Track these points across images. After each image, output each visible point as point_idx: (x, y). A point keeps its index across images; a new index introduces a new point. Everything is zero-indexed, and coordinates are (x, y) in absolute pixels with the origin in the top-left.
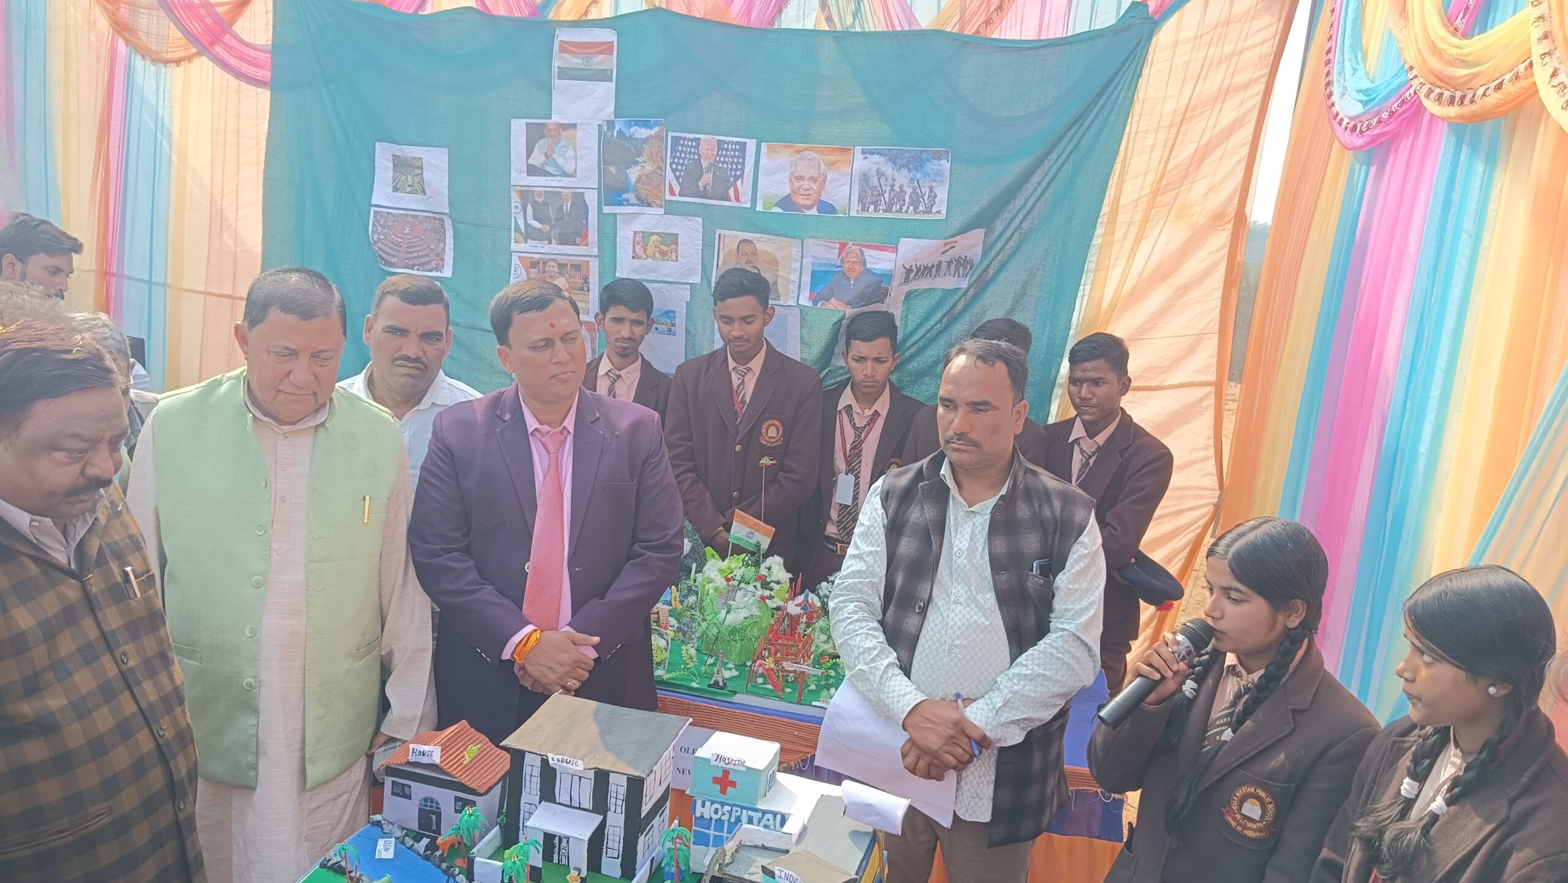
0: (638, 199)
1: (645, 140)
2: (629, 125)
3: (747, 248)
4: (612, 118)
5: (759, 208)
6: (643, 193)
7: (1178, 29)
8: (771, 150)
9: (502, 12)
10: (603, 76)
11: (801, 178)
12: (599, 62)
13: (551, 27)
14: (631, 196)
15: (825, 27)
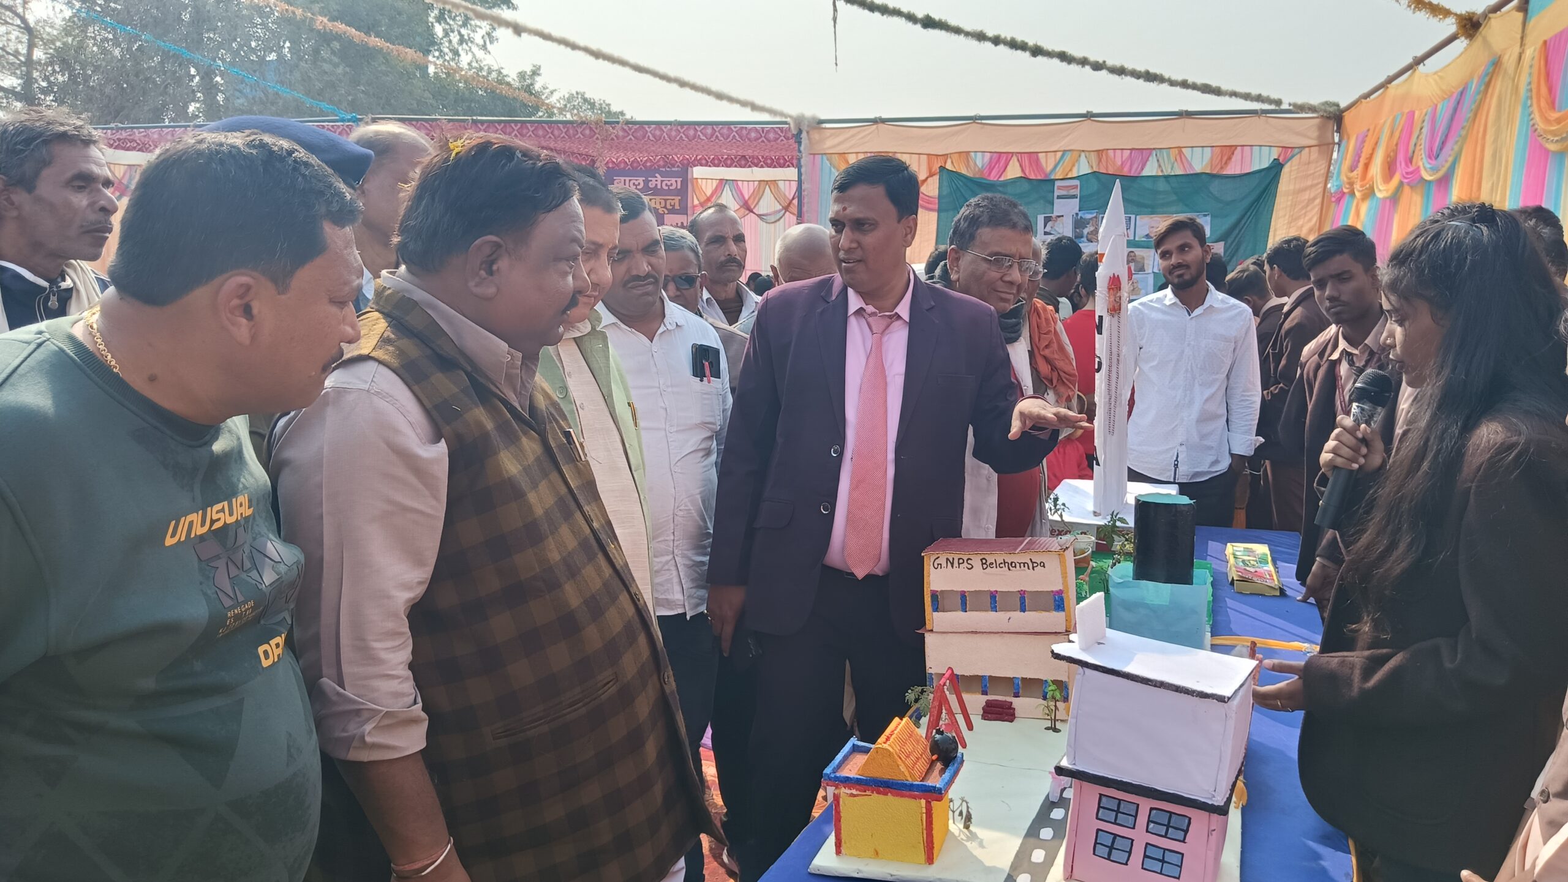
0: (1088, 240)
1: (1091, 219)
2: (1084, 214)
3: (1132, 254)
4: (1078, 212)
5: (1137, 239)
6: (1089, 237)
7: (1291, 166)
8: (1141, 218)
9: (1034, 178)
10: (1074, 197)
11: (1153, 227)
12: (1072, 192)
13: (1054, 180)
14: (1084, 239)
15: (1161, 174)
